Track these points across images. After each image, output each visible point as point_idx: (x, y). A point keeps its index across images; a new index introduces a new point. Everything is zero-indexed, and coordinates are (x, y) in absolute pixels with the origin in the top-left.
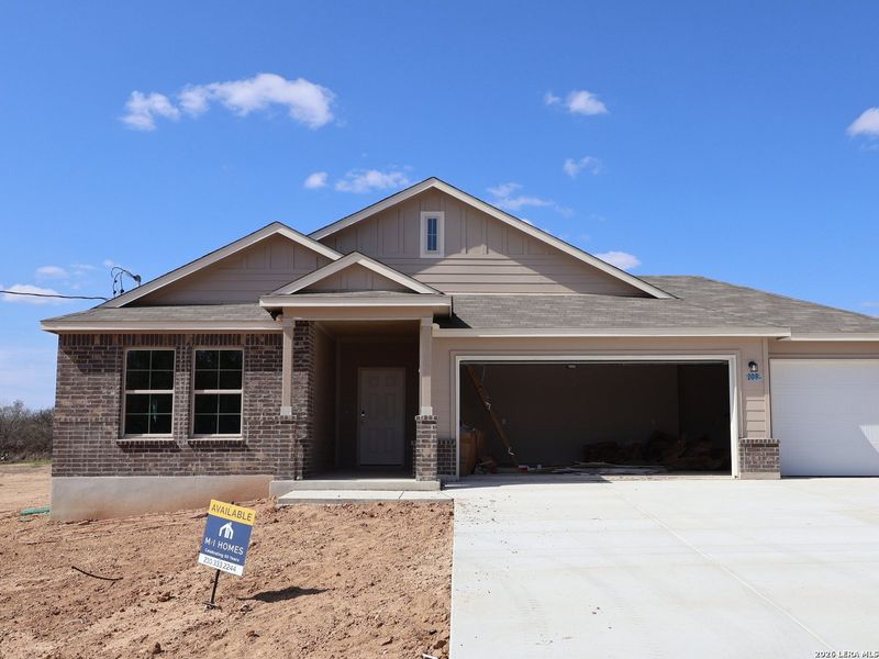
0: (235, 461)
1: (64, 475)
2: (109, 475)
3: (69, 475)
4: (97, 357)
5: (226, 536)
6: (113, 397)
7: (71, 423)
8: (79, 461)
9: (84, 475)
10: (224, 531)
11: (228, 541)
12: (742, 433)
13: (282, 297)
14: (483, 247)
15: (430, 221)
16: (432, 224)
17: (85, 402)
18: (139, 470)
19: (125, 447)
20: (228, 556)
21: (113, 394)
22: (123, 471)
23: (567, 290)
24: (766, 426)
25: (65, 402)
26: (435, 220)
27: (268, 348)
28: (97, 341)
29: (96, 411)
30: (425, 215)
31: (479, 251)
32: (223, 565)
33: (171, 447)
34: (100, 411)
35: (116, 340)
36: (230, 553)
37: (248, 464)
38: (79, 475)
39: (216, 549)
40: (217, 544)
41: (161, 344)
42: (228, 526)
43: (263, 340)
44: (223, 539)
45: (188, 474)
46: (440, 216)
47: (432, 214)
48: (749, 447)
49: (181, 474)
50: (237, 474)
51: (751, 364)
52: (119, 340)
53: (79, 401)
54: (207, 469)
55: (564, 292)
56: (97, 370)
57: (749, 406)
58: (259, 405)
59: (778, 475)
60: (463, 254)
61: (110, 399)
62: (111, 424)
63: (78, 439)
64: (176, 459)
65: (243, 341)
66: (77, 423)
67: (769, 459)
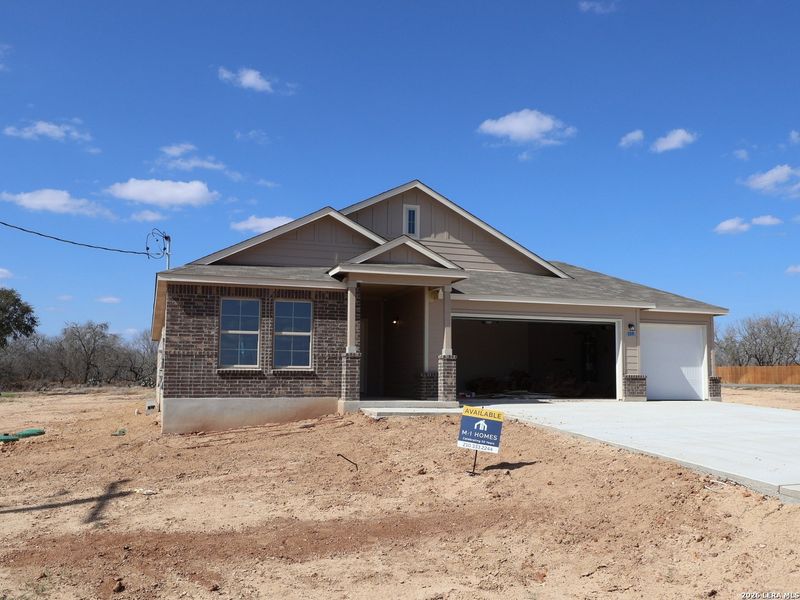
0: (308, 386)
1: (174, 397)
2: (211, 396)
3: (178, 397)
4: (200, 304)
5: (481, 428)
6: (213, 336)
7: (179, 356)
8: (186, 385)
9: (191, 397)
10: (479, 426)
11: (483, 432)
12: (625, 371)
13: (352, 265)
14: (446, 234)
15: (410, 211)
16: (412, 214)
17: (190, 339)
18: (234, 393)
19: (223, 375)
20: (485, 441)
21: (213, 333)
22: (222, 393)
23: (501, 268)
24: (637, 367)
25: (173, 339)
26: (414, 212)
27: (330, 302)
28: (200, 291)
29: (199, 346)
30: (407, 207)
31: (444, 236)
32: (481, 448)
33: (259, 375)
34: (202, 346)
35: (214, 291)
36: (486, 439)
37: (317, 389)
38: (186, 397)
39: (473, 437)
40: (473, 434)
41: (250, 296)
42: (482, 423)
43: (327, 295)
44: (478, 430)
45: (272, 397)
46: (417, 208)
47: (412, 207)
48: (629, 380)
49: (268, 396)
50: (309, 396)
51: (630, 326)
52: (218, 291)
53: (185, 338)
54: (288, 393)
55: (499, 270)
56: (199, 314)
57: (629, 353)
58: (325, 345)
59: (646, 399)
60: (432, 238)
61: (210, 337)
62: (211, 357)
63: (185, 368)
64: (263, 385)
65: (313, 296)
66: (184, 356)
67: (640, 388)
